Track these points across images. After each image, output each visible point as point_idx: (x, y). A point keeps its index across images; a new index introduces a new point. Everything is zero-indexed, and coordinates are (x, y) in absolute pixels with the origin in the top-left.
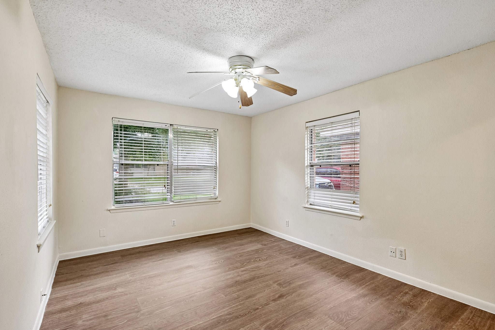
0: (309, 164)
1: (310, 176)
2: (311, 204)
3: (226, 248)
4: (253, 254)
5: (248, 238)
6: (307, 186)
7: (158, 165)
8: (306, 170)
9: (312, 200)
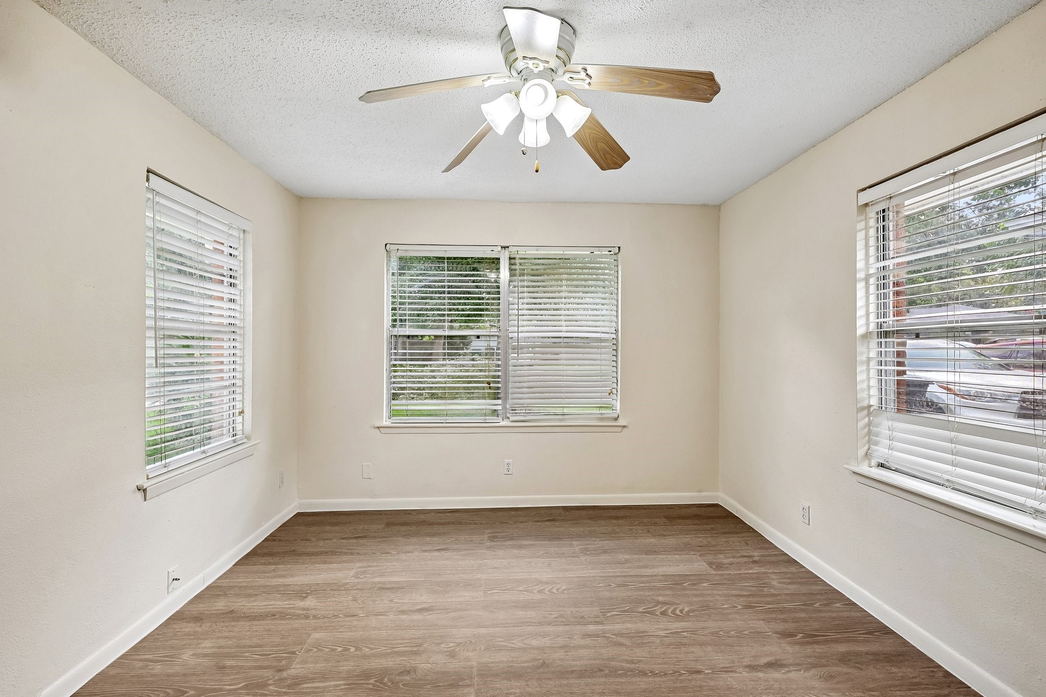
0: (872, 327)
1: (880, 368)
2: (882, 465)
3: (605, 552)
4: (659, 589)
5: (687, 535)
6: (865, 403)
7: (478, 337)
8: (861, 348)
9: (881, 452)
